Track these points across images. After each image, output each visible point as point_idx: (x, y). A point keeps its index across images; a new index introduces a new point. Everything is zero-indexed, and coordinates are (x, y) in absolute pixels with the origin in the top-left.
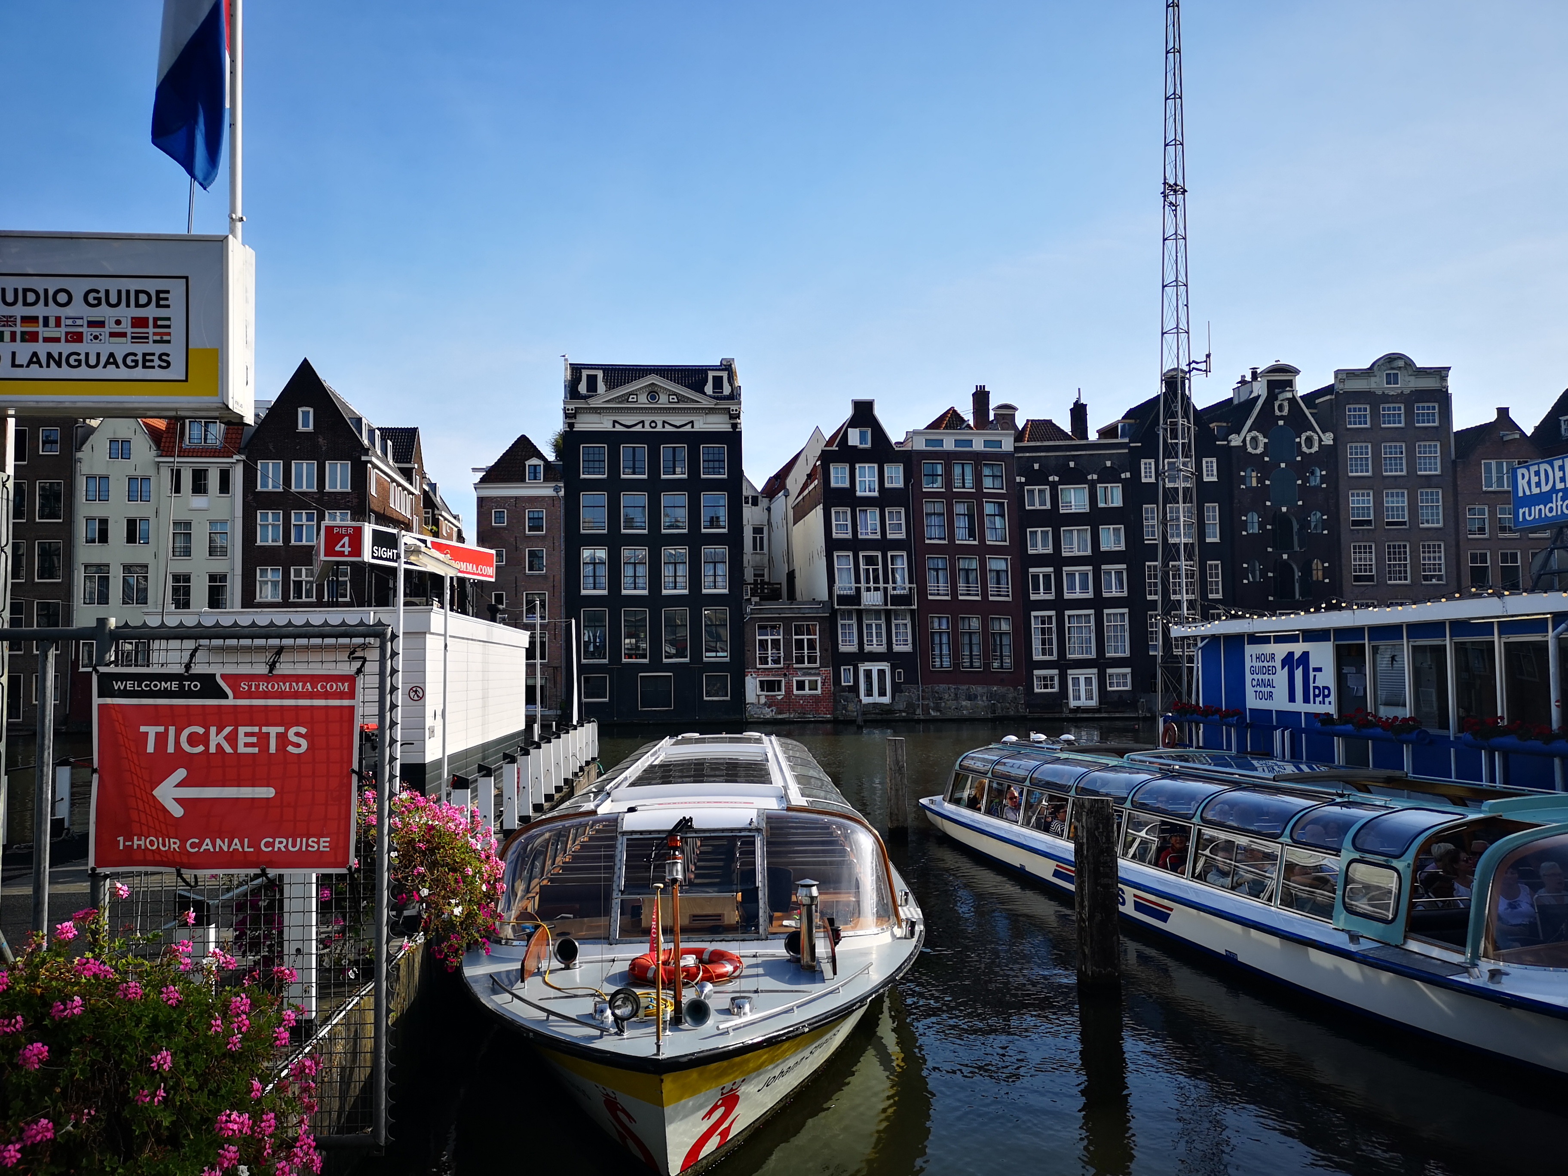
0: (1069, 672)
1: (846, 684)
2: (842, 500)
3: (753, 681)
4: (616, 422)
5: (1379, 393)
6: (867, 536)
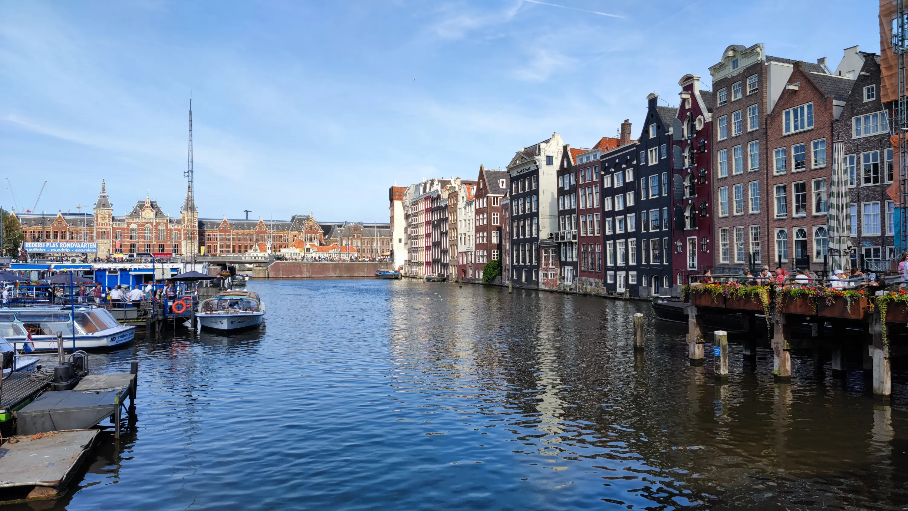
0: (618, 273)
1: (563, 275)
2: (561, 192)
3: (541, 273)
4: (517, 172)
5: (729, 77)
6: (567, 208)
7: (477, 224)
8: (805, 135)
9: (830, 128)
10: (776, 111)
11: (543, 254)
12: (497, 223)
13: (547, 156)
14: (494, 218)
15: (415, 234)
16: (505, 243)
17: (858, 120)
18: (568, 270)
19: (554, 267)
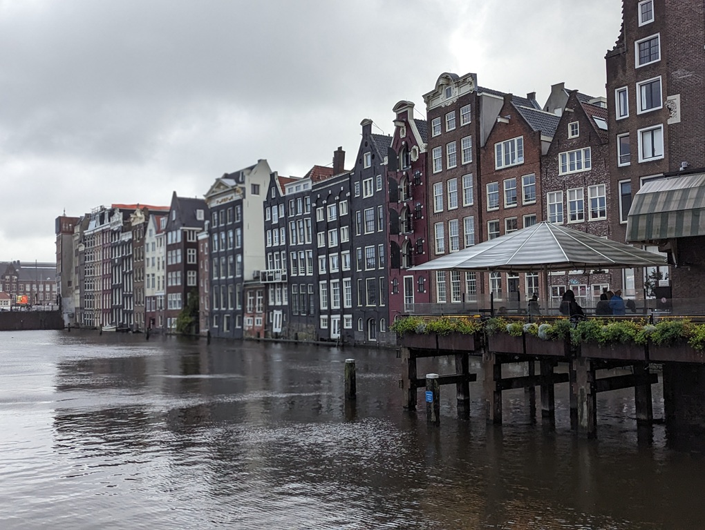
0: (332, 316)
1: (271, 321)
2: (269, 226)
3: (246, 319)
4: (218, 202)
5: (443, 106)
6: (276, 244)
7: (170, 263)
8: (516, 170)
9: (539, 163)
10: (489, 144)
11: (249, 298)
12: (193, 261)
13: (252, 185)
14: (190, 256)
15: (90, 275)
16: (204, 284)
17: (564, 157)
18: (276, 315)
19: (261, 312)
